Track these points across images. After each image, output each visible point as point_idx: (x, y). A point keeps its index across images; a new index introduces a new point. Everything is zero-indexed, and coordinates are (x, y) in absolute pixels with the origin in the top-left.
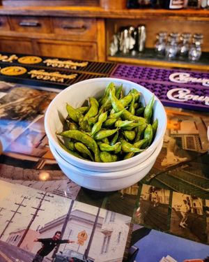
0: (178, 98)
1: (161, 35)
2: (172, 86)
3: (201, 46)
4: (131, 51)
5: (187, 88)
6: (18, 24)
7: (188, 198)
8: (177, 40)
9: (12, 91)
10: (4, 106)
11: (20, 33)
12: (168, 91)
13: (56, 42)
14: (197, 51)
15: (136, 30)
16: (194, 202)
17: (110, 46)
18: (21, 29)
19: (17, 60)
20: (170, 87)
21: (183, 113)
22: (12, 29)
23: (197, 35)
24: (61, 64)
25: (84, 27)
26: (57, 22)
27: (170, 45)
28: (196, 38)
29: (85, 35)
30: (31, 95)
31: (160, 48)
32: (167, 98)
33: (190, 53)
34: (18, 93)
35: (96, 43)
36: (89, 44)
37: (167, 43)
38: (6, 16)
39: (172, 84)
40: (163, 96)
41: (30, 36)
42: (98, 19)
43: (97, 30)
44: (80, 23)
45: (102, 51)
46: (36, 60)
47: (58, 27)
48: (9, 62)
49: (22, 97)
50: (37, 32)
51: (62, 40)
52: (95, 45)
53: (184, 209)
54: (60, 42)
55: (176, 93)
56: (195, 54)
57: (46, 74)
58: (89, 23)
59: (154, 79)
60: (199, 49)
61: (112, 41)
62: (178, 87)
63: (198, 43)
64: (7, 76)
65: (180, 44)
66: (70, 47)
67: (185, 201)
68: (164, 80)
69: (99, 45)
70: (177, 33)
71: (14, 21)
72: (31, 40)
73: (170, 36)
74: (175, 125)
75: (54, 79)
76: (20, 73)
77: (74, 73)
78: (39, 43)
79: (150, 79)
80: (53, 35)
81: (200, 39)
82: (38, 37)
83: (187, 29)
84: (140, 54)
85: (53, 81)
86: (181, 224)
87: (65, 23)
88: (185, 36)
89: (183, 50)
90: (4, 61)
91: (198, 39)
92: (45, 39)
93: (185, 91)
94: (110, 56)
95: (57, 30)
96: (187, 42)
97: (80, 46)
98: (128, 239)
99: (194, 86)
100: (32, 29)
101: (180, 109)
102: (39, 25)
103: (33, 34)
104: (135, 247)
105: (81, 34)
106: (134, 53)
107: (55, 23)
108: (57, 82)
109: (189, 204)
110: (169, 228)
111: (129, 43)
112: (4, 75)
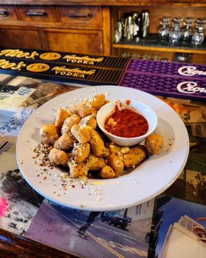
0: (186, 90)
1: (164, 20)
2: (181, 79)
3: (204, 31)
4: (135, 37)
5: (195, 81)
6: (25, 13)
7: (198, 174)
8: (181, 25)
9: (41, 87)
10: (36, 101)
11: (27, 22)
12: (177, 84)
13: (63, 31)
14: (200, 36)
15: (140, 16)
16: (203, 177)
17: (115, 33)
18: (28, 19)
19: (38, 57)
20: (180, 81)
21: (191, 104)
22: (19, 18)
23: (199, 19)
24: (80, 59)
25: (90, 16)
26: (63, 11)
27: (174, 30)
28: (199, 23)
29: (91, 24)
30: (58, 90)
31: (163, 33)
32: (177, 91)
33: (193, 38)
34: (46, 88)
35: (102, 31)
36: (95, 32)
37: (170, 28)
38: (13, 5)
39: (181, 77)
40: (173, 89)
41: (36, 26)
42: (103, 7)
43: (103, 18)
44: (86, 12)
45: (107, 38)
46: (55, 56)
47: (65, 16)
48: (31, 59)
49: (51, 92)
50: (44, 21)
51: (68, 29)
52: (100, 33)
53: (195, 182)
54: (66, 31)
55: (185, 86)
56: (198, 39)
57: (68, 70)
58: (94, 12)
59: (164, 73)
60: (202, 34)
61: (117, 28)
62: (186, 80)
63: (201, 28)
64: (34, 72)
65: (183, 29)
66: (76, 36)
67: (196, 177)
68: (174, 74)
69: (105, 33)
70: (180, 18)
71: (21, 10)
72: (38, 29)
73: (173, 21)
74: (185, 115)
75: (75, 75)
76: (44, 70)
77: (93, 69)
78: (46, 32)
79: (160, 73)
80: (59, 24)
81: (203, 24)
82: (45, 26)
83: (190, 14)
84: (144, 40)
85: (75, 77)
86: (194, 193)
87: (72, 12)
88: (188, 21)
89: (186, 34)
90: (27, 57)
91: (201, 24)
92: (52, 28)
93: (192, 84)
94: (115, 42)
95: (63, 19)
96: (190, 27)
97: (85, 34)
98: (155, 204)
99: (200, 79)
100: (39, 18)
101: (189, 101)
102: (45, 14)
103: (40, 23)
104: (160, 210)
105: (88, 22)
106: (138, 39)
107: (61, 12)
108: (79, 77)
109: (199, 179)
110: (185, 196)
111: (134, 29)
112: (31, 72)
